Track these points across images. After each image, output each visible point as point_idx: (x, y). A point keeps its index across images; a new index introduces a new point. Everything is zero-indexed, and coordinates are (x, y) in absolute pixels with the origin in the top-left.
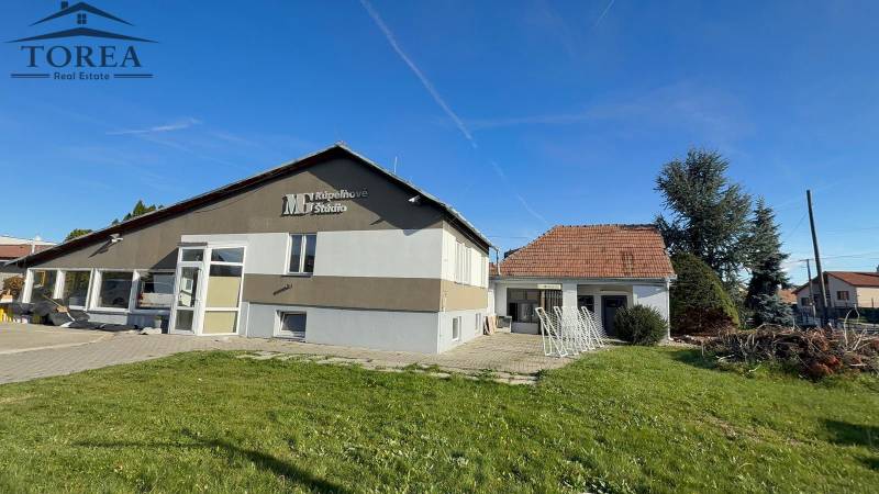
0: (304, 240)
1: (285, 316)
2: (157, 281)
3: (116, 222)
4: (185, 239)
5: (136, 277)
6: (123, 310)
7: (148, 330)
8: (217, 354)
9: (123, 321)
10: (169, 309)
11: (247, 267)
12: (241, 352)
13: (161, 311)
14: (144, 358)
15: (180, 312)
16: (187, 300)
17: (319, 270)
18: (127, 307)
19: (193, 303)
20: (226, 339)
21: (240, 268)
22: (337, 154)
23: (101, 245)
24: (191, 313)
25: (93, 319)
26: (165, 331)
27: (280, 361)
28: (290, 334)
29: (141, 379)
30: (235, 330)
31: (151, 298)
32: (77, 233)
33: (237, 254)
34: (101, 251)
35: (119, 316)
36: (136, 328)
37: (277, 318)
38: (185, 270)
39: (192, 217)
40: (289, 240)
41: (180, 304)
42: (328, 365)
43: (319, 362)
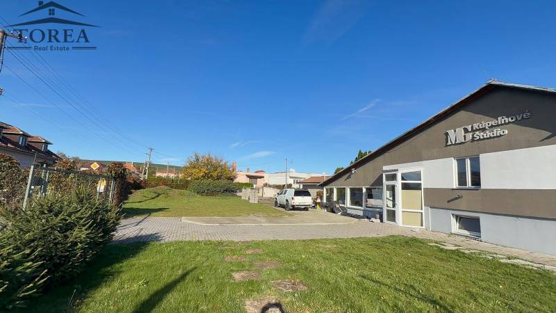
0: (468, 162)
1: (459, 219)
2: (374, 192)
3: (352, 163)
4: (385, 168)
5: (364, 190)
6: (360, 208)
7: (373, 219)
8: (414, 240)
9: (361, 213)
10: (382, 208)
11: (424, 183)
12: (431, 241)
13: (378, 210)
14: (375, 235)
15: (388, 210)
16: (390, 204)
17: (486, 184)
18: (362, 206)
19: (394, 206)
20: (417, 230)
21: (420, 184)
22: (490, 90)
23: (348, 174)
24: (394, 212)
25: (349, 211)
26: (382, 221)
27: (464, 253)
28: (466, 233)
29: (377, 247)
30: (422, 225)
31: (372, 202)
32: (338, 169)
33: (417, 176)
34: (348, 178)
35: (359, 211)
36: (368, 218)
37: (453, 220)
38: (387, 186)
39: (387, 154)
40: (454, 164)
41: (387, 206)
42: (512, 265)
43: (502, 261)
